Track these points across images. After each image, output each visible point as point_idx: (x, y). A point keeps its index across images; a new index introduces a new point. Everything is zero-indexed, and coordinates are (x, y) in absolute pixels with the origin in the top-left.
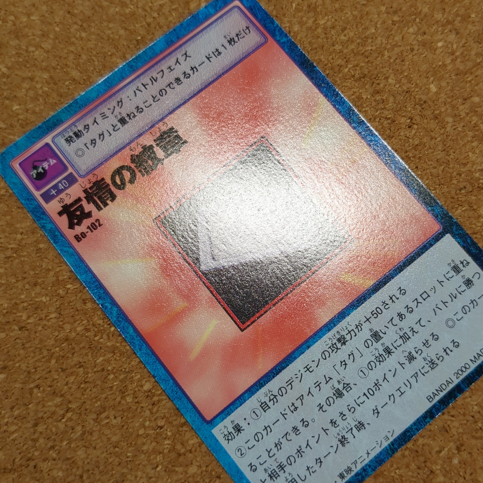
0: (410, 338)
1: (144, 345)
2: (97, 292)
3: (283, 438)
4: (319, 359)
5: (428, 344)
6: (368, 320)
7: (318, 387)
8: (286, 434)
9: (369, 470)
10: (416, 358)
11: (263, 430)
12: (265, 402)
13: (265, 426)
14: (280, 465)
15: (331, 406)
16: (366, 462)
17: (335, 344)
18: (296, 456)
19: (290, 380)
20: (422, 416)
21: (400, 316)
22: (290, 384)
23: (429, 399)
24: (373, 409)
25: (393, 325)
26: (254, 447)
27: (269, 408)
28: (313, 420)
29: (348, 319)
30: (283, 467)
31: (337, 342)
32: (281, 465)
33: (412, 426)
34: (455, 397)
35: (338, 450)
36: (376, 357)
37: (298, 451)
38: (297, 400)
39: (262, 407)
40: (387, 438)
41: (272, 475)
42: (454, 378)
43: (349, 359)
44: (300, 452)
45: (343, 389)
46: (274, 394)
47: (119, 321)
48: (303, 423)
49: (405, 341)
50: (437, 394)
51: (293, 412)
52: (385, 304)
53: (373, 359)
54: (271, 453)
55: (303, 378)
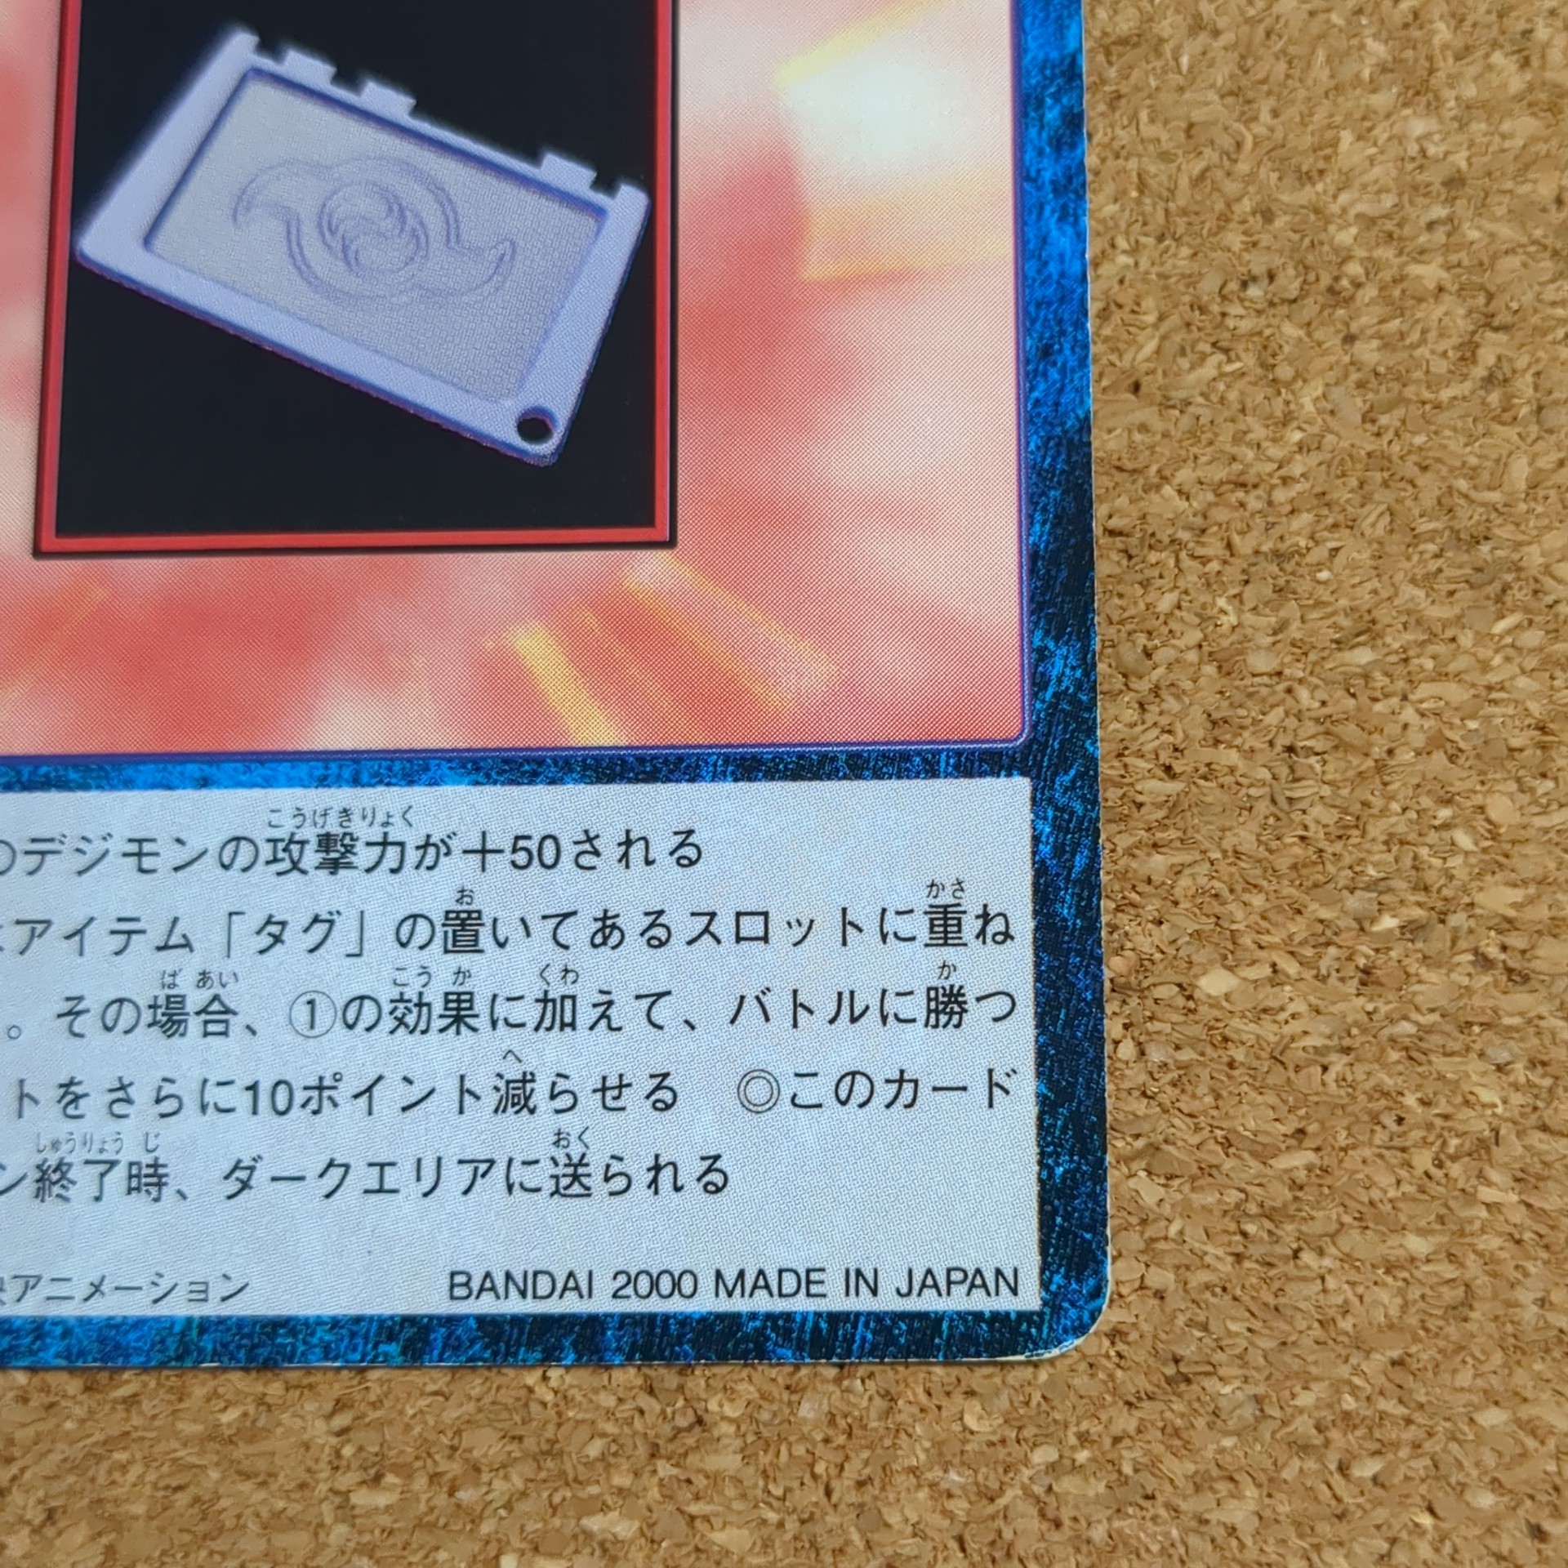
0: (573, 1025)
4: (204, 852)
5: (615, 1098)
6: (484, 851)
7: (123, 937)
9: (56, 1346)
10: (532, 1111)
15: (110, 1036)
16: (68, 1311)
17: (303, 843)
19: (51, 840)
20: (381, 1321)
21: (607, 928)
22: (43, 854)
23: (458, 1282)
24: (239, 1161)
25: (555, 937)
28: (14, 1033)
29: (418, 795)
31: (314, 841)
33: (319, 1321)
34: (550, 1357)
35: (13, 1191)
36: (401, 1000)
38: (18, 923)
40: (201, 1293)
42: (605, 1286)
43: (306, 930)
45: (198, 1013)
49: (547, 1023)
50: (501, 1291)
52: (587, 847)
53: (386, 994)
55: (99, 867)
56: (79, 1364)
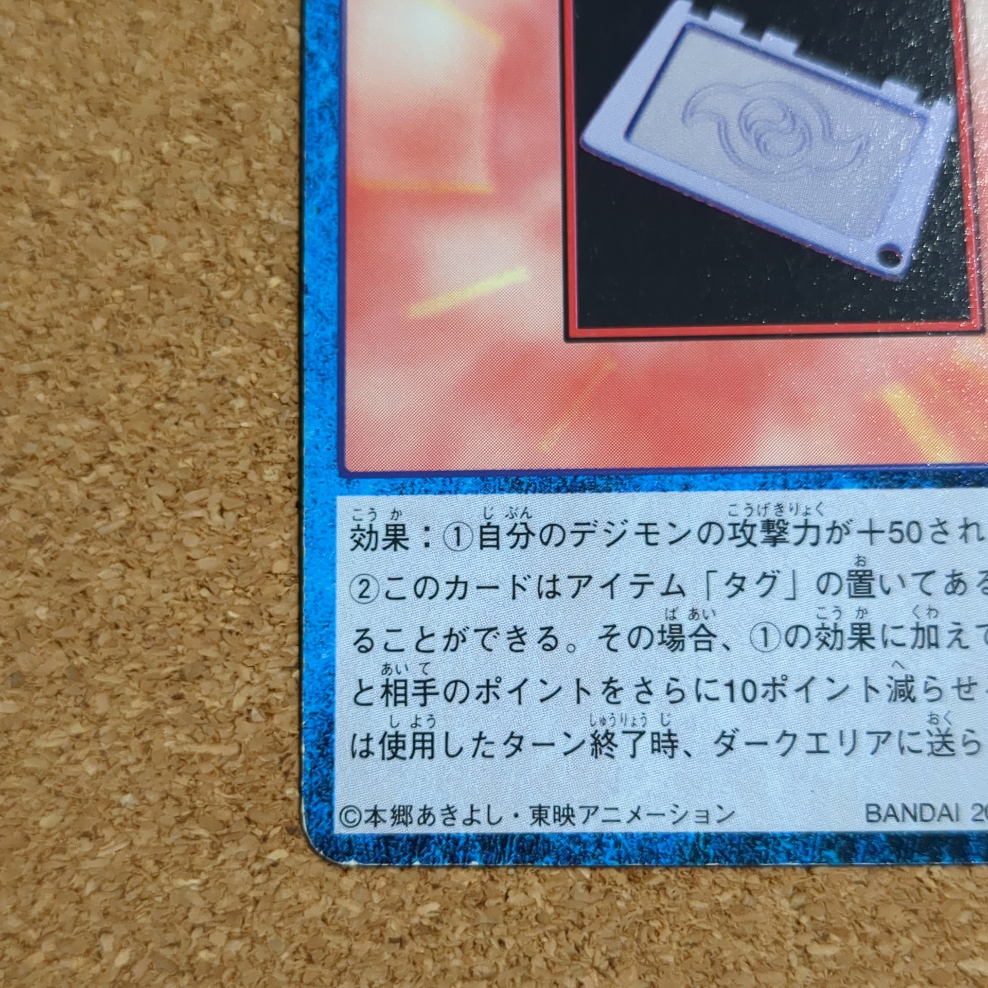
0: (936, 645)
1: (335, 209)
2: (321, 20)
3: (476, 631)
4: (689, 532)
5: (968, 692)
6: (872, 532)
7: (639, 587)
8: (490, 630)
9: (611, 852)
10: (913, 700)
11: (448, 583)
12: (497, 527)
13: (457, 577)
14: (425, 682)
15: (634, 651)
16: (618, 829)
17: (753, 526)
18: (474, 692)
19: (588, 524)
20: (823, 836)
21: (956, 582)
22: (583, 533)
23: (873, 811)
24: (724, 732)
25: (921, 586)
26: (401, 601)
27: (497, 546)
28: (571, 648)
29: (826, 495)
30: (428, 691)
31: (760, 525)
32: (428, 684)
33: (783, 836)
34: (935, 858)
35: (576, 752)
36: (823, 628)
37: (488, 686)
38: (570, 577)
39: (482, 533)
40: (706, 817)
41: (392, 690)
42: (968, 813)
43: (758, 583)
44: (491, 690)
45: (691, 636)
46: (529, 526)
47: (321, 117)
48: (546, 636)
49: (919, 643)
50: (900, 817)
51: (540, 595)
52: (939, 529)
53: (813, 624)
54: (425, 641)
55: (621, 541)
56: (627, 863)
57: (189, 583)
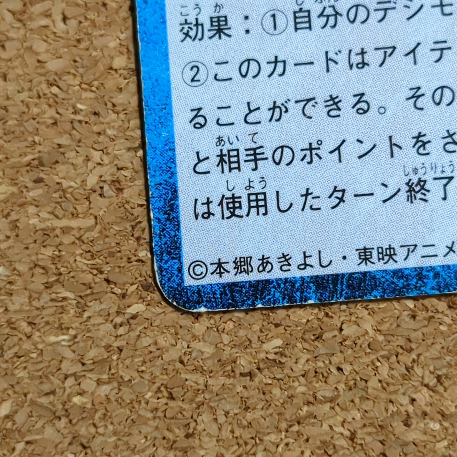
3: (297, 102)
7: (439, 52)
8: (309, 100)
9: (431, 283)
11: (269, 63)
12: (309, 11)
13: (276, 57)
14: (254, 149)
15: (438, 107)
16: (436, 262)
18: (299, 155)
19: (389, 2)
22: (386, 10)
26: (228, 82)
27: (310, 28)
28: (382, 110)
30: (258, 157)
32: (258, 151)
35: (393, 199)
37: (311, 149)
38: (376, 49)
39: (295, 18)
41: (226, 158)
44: (314, 152)
46: (337, 8)
48: (359, 102)
51: (351, 67)
54: (252, 114)
55: (419, 14)
56: (446, 292)
57: (40, 83)
